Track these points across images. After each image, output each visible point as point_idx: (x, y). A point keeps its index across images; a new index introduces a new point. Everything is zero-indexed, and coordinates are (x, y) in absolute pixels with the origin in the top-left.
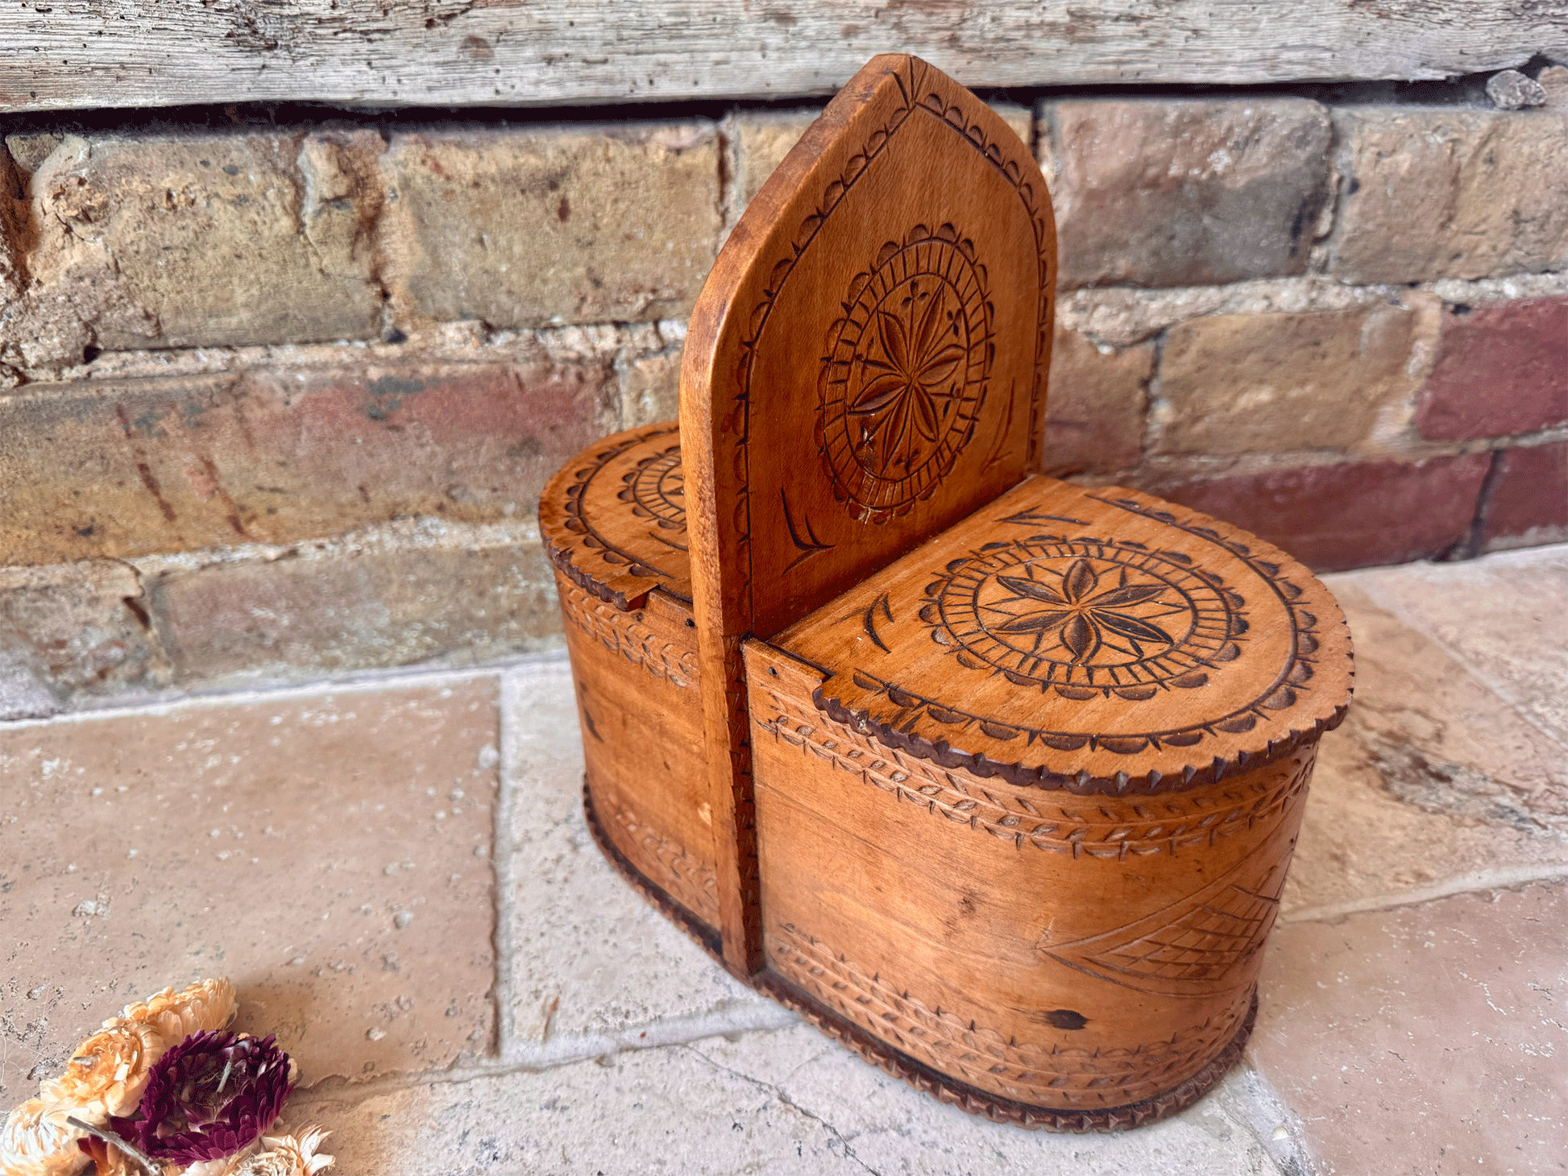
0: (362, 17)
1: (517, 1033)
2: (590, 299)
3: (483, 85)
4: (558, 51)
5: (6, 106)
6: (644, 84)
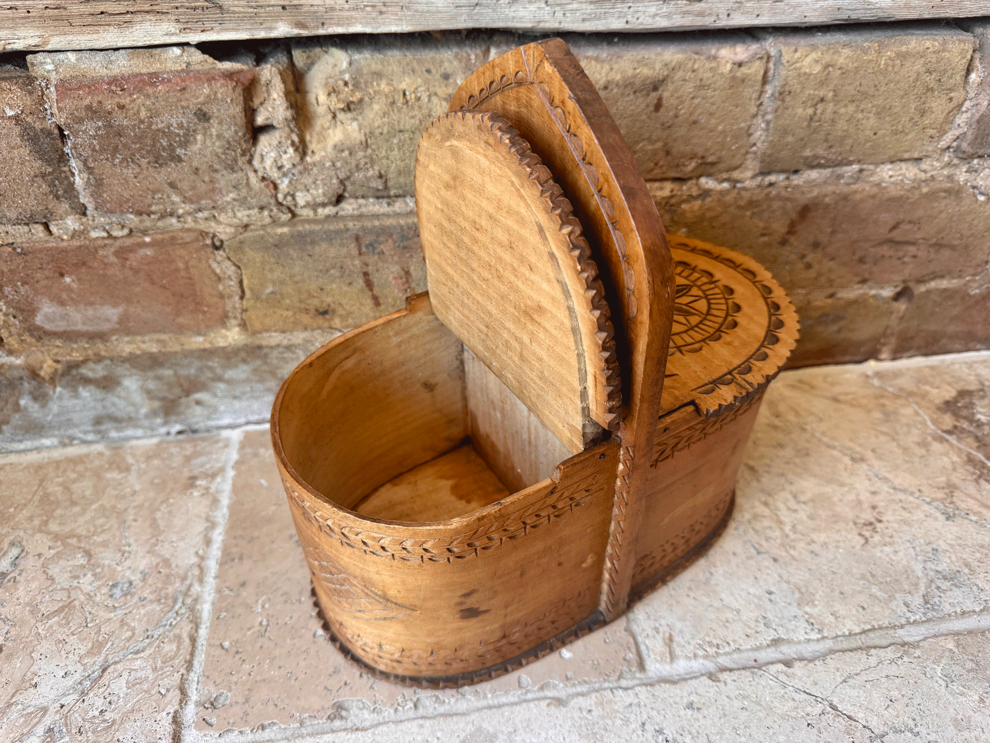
1: (653, 656)
2: (661, 163)
3: (619, 17)
5: (305, 33)
6: (723, 16)
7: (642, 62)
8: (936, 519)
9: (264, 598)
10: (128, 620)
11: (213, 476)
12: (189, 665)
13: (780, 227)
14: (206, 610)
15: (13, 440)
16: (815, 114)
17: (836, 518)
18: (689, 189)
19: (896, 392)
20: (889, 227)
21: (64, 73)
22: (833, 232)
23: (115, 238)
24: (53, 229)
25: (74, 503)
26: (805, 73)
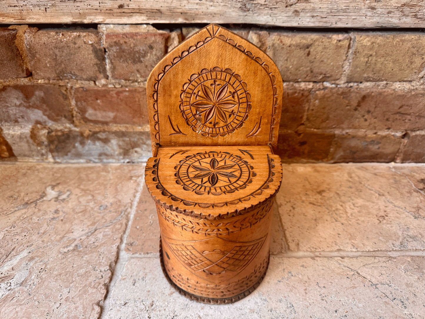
0: (271, 4)
2: (309, 75)
3: (296, 22)
4: (315, 14)
5: (187, 22)
6: (334, 23)
7: (303, 38)
8: (410, 218)
9: (152, 214)
10: (105, 217)
11: (139, 177)
12: (124, 232)
13: (354, 103)
14: (132, 216)
15: (71, 159)
16: (368, 60)
17: (369, 213)
18: (319, 86)
19: (401, 174)
20: (398, 107)
21: (109, 31)
22: (376, 107)
23: (116, 88)
24: (97, 83)
25: (89, 180)
26: (364, 45)
